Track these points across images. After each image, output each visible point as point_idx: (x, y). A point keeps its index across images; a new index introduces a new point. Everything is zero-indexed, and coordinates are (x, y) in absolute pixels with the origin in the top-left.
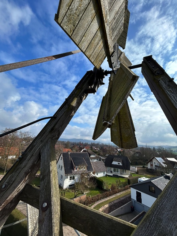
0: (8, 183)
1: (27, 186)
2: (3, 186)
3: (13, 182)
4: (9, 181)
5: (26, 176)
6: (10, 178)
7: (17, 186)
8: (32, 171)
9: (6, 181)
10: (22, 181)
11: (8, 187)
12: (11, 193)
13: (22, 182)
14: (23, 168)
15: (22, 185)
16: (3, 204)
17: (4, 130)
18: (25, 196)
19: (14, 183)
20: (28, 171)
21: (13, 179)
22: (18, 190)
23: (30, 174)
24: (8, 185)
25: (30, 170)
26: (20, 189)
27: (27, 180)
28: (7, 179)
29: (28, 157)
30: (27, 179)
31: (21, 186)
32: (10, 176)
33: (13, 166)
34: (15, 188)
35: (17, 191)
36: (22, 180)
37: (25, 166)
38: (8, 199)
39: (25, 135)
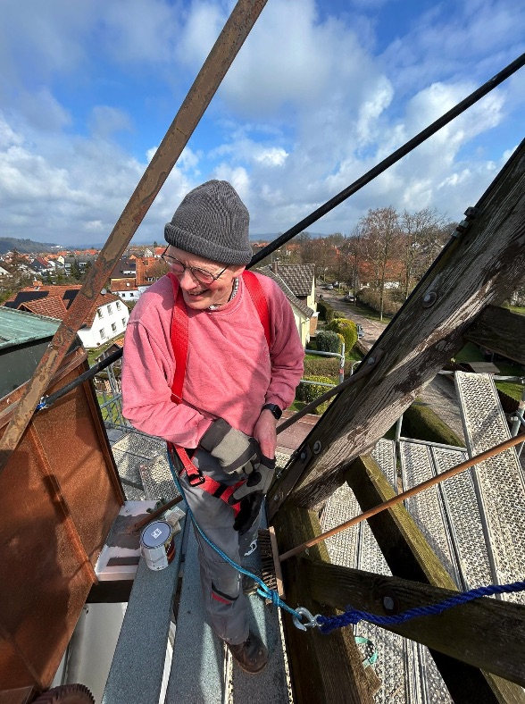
0: (437, 292)
1: (488, 310)
2: (427, 298)
3: (452, 289)
4: (439, 289)
5: (485, 283)
6: (440, 280)
7: (460, 304)
8: (504, 267)
9: (431, 288)
10: (473, 293)
11: (439, 301)
12: (448, 317)
13: (474, 297)
14: (478, 254)
15: (474, 305)
16: (430, 337)
17: (367, 217)
18: (485, 332)
19: (453, 294)
20: (494, 265)
21: (451, 283)
22: (462, 314)
23: (499, 276)
24: (438, 297)
25: (498, 265)
26: (467, 315)
27: (488, 294)
28: (433, 284)
29: (493, 220)
30: (490, 292)
31: (472, 307)
32: (438, 277)
33: (445, 249)
34: (457, 306)
35: (461, 318)
36: (475, 291)
37: (484, 249)
38: (439, 328)
39: (418, 224)
